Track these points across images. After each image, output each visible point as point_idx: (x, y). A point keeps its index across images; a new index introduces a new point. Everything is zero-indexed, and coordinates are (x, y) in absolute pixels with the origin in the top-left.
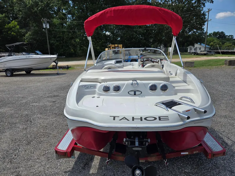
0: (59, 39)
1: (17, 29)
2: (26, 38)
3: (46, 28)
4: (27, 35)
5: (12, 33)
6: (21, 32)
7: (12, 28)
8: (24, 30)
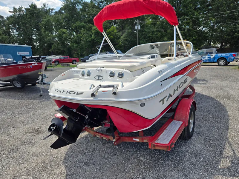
0: (148, 39)
1: (115, 32)
2: (121, 40)
3: (138, 29)
4: (122, 37)
5: (111, 36)
6: (118, 34)
7: (111, 32)
8: (120, 33)
